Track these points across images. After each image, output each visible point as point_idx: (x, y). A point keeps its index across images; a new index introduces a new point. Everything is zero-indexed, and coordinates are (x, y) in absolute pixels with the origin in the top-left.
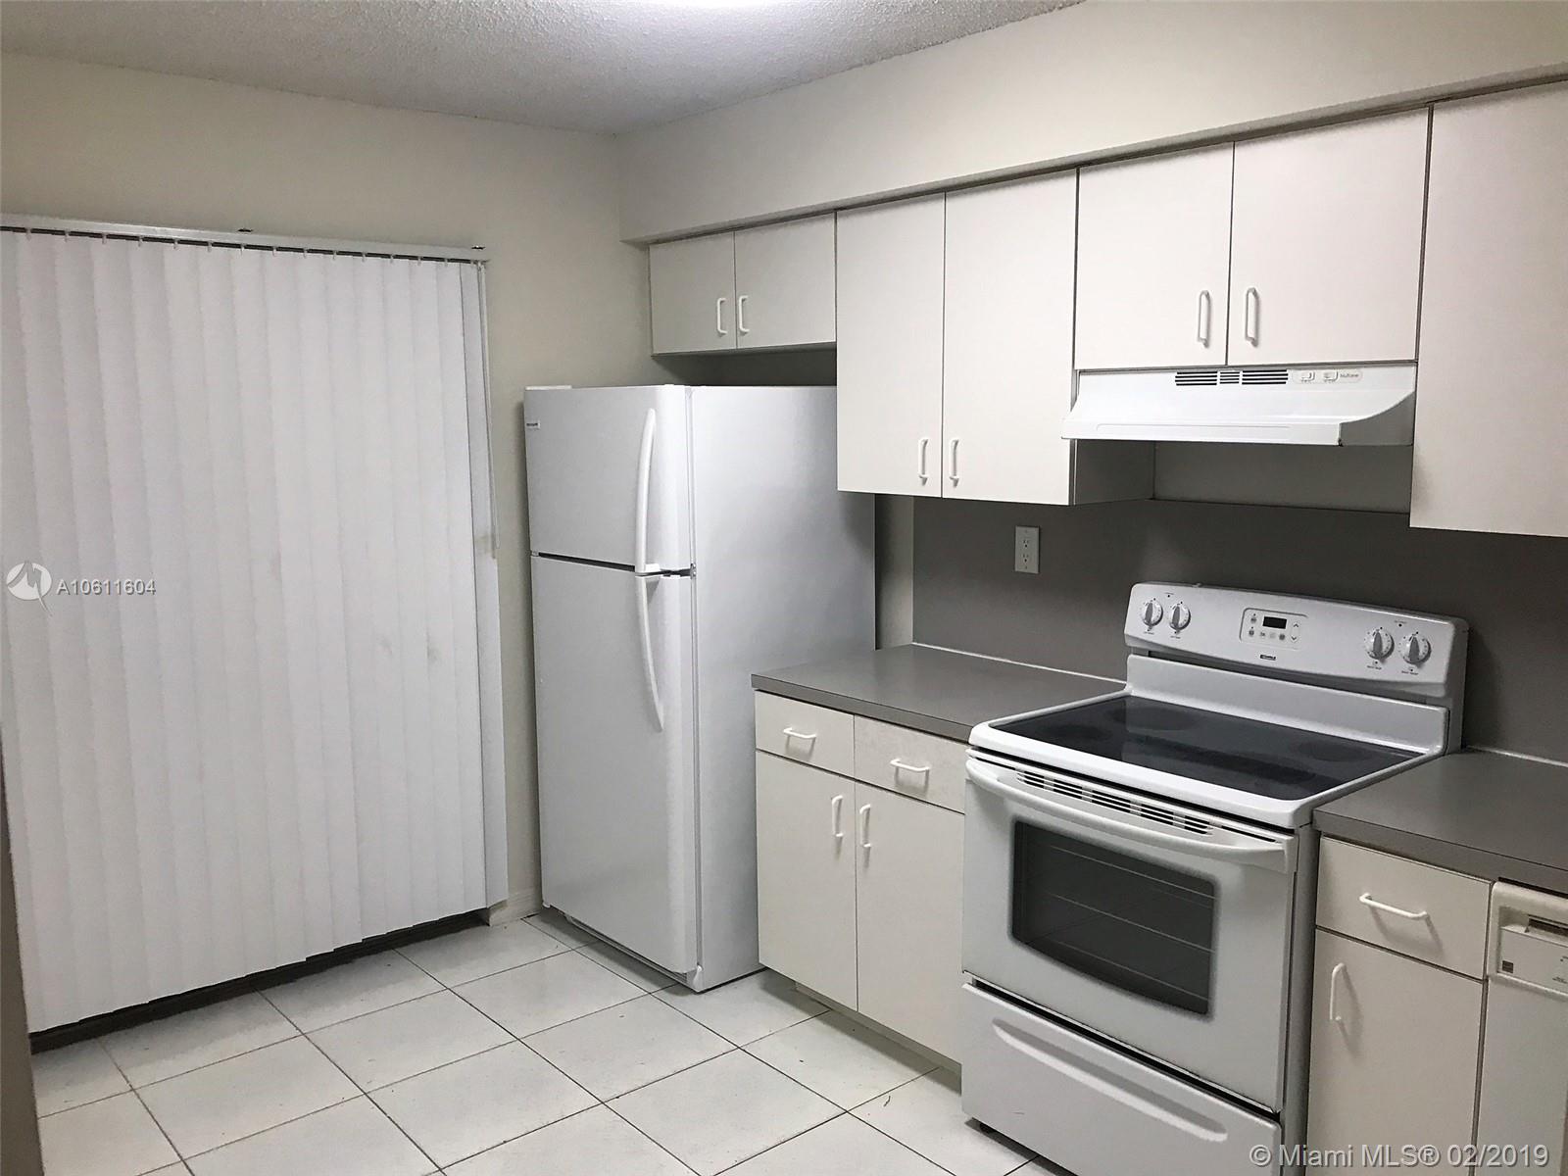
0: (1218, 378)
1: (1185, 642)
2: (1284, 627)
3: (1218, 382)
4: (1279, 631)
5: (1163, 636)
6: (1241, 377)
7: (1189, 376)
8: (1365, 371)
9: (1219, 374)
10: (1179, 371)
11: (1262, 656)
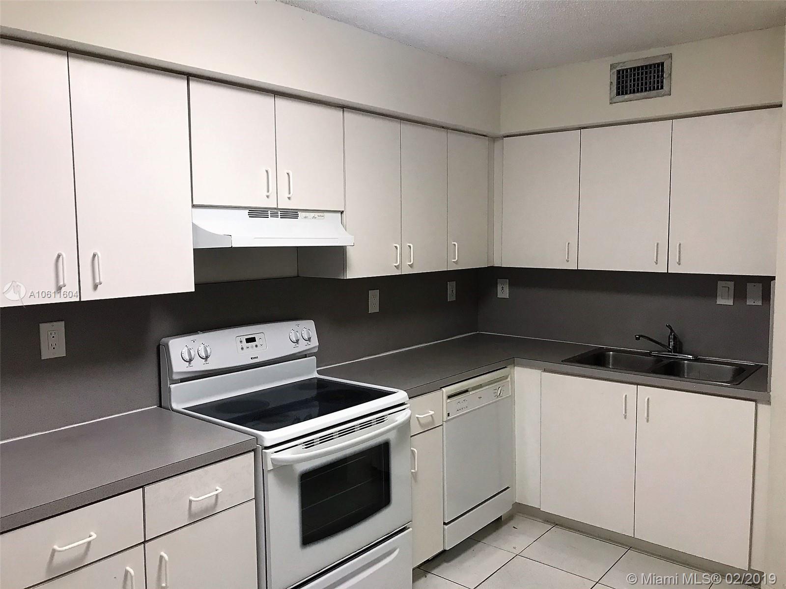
0: (269, 214)
1: (212, 365)
2: (255, 341)
3: (269, 216)
4: (254, 344)
5: (199, 365)
6: (279, 215)
7: (256, 213)
8: (326, 214)
9: (269, 212)
10: (250, 209)
11: (252, 358)
